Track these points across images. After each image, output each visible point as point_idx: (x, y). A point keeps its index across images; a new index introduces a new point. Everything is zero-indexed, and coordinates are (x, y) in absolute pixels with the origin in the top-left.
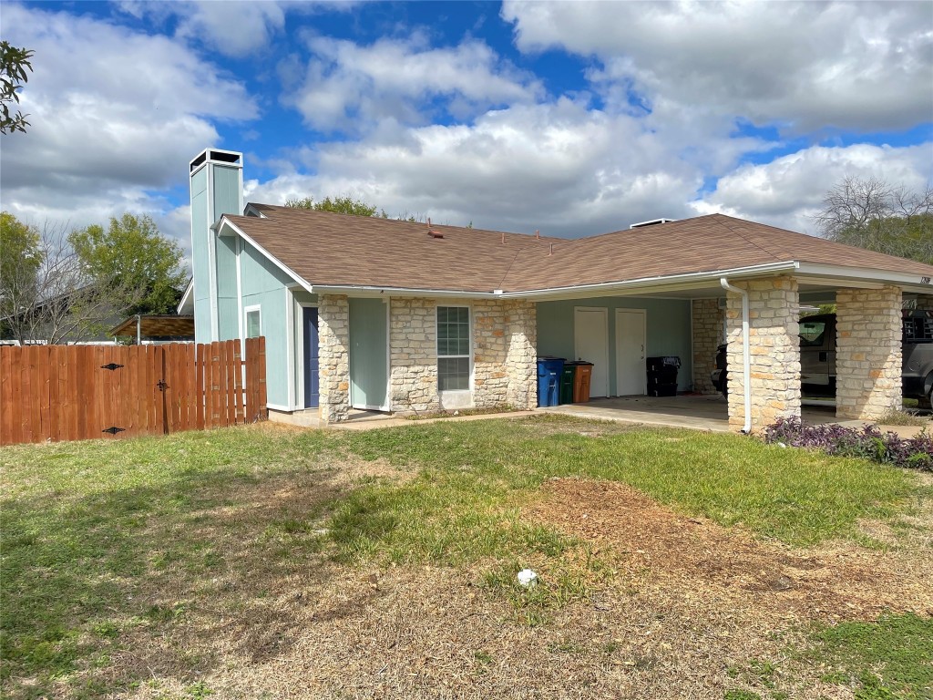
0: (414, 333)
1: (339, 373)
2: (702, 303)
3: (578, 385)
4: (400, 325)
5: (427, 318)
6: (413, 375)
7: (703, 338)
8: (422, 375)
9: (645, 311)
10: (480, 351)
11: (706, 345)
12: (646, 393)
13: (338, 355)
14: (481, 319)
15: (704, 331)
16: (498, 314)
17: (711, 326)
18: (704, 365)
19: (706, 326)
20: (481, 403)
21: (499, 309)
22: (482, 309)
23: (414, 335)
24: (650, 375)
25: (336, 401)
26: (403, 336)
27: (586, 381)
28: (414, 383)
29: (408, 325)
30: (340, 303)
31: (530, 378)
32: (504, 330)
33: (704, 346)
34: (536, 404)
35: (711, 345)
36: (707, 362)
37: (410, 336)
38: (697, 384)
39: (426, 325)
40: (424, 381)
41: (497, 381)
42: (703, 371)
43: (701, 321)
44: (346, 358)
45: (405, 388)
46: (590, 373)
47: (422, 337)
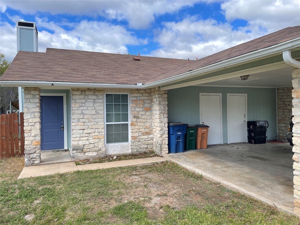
0: (87, 109)
1: (32, 135)
2: (283, 89)
3: (199, 139)
4: (77, 105)
5: (97, 101)
6: (87, 135)
7: (284, 110)
8: (93, 134)
9: (246, 95)
10: (135, 120)
11: (285, 113)
12: (247, 141)
13: (33, 124)
14: (135, 101)
15: (284, 105)
16: (147, 98)
17: (288, 103)
18: (284, 125)
19: (286, 103)
20: (135, 150)
21: (148, 95)
22: (136, 95)
23: (88, 111)
24: (249, 131)
25: (30, 152)
26: (80, 112)
27: (204, 136)
28: (88, 139)
29: (83, 105)
30: (33, 92)
31: (163, 136)
32: (151, 107)
33: (284, 114)
34: (168, 152)
35: (288, 114)
36: (286, 124)
37: (84, 112)
38: (279, 136)
39: (96, 105)
40: (95, 138)
41: (146, 137)
42: (284, 128)
43: (282, 100)
44: (38, 126)
45: (81, 143)
46: (207, 131)
47: (94, 112)
